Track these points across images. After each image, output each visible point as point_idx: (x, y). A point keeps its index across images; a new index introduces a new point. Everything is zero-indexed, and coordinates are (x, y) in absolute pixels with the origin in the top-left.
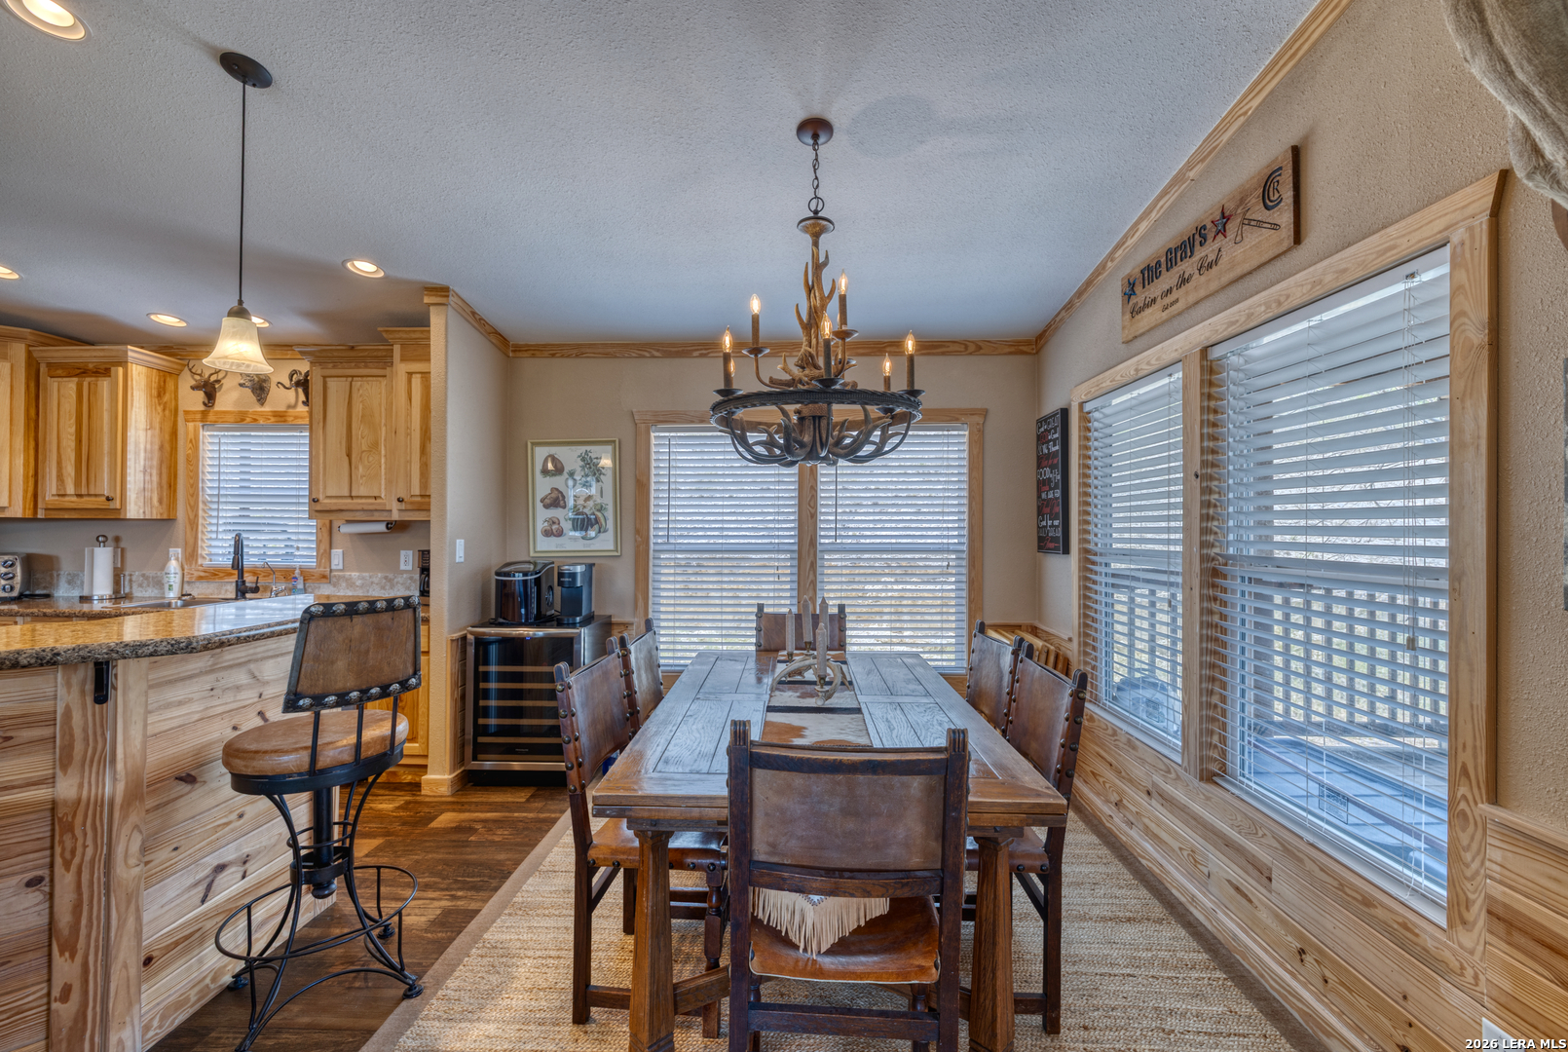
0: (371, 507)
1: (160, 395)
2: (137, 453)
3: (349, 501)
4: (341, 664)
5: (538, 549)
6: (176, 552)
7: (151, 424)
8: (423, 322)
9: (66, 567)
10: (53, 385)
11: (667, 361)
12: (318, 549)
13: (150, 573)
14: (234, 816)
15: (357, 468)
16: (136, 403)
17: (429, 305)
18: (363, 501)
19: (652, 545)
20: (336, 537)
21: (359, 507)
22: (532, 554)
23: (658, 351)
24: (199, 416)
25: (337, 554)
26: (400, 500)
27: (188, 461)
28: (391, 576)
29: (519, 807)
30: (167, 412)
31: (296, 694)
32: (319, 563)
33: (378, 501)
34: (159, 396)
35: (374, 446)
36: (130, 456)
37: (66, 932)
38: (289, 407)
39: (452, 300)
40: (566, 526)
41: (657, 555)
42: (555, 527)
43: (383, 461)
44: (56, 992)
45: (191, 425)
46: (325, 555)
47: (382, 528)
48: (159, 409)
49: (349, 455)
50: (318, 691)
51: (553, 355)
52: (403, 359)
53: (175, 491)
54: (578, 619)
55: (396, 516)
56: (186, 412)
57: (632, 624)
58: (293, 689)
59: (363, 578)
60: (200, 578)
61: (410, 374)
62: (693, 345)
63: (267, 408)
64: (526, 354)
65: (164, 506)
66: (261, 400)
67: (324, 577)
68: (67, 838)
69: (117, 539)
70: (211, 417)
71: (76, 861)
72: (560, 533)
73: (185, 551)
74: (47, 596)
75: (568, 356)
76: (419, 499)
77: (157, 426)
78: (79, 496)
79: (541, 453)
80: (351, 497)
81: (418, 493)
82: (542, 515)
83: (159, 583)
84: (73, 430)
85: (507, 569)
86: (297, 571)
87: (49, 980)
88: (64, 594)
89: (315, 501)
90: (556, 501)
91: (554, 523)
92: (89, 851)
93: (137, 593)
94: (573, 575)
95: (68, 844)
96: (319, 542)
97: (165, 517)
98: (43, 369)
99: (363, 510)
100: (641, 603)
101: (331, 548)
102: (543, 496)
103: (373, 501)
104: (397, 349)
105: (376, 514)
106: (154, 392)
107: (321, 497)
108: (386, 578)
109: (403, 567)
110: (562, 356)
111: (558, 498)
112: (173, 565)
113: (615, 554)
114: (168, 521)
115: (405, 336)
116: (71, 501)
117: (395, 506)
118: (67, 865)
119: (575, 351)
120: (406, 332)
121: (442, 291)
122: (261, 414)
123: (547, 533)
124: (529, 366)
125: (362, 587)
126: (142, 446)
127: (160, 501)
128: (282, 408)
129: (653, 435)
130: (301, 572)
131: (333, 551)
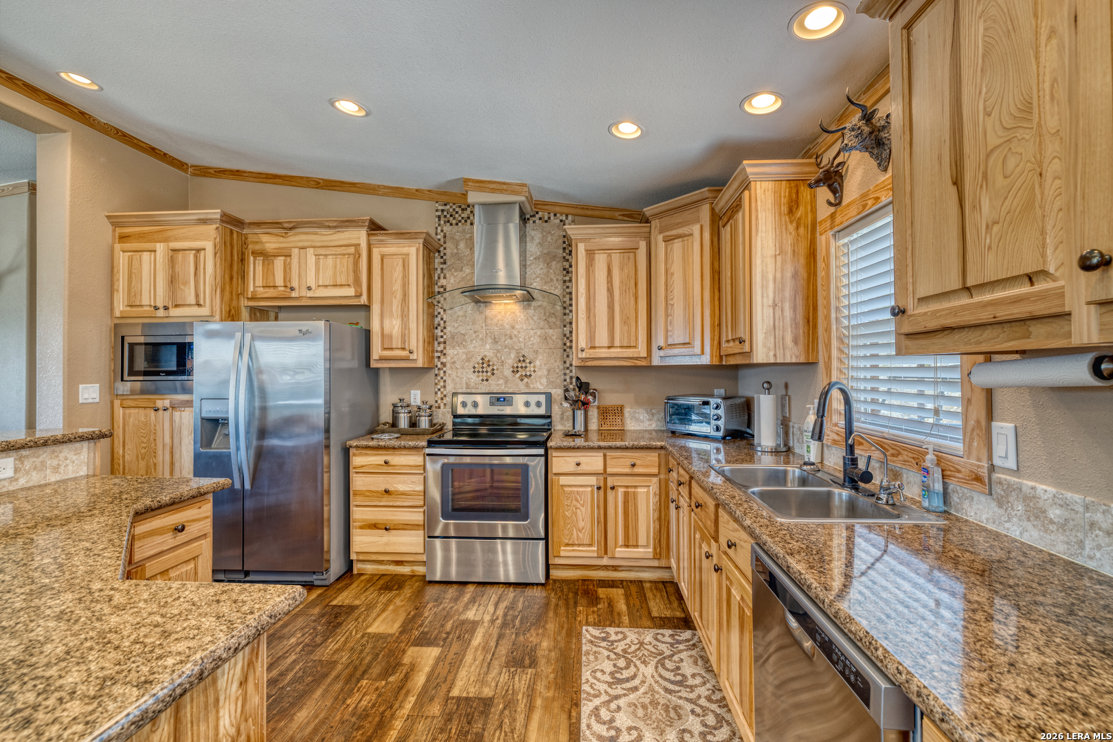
1: (792, 209)
2: (764, 287)
3: (965, 300)
7: (781, 248)
10: (723, 233)
12: (965, 415)
15: (977, 207)
16: (762, 227)
21: (985, 316)
24: (829, 223)
25: (1003, 429)
27: (822, 285)
30: (802, 230)
32: (968, 447)
33: (1041, 286)
34: (791, 211)
36: (758, 289)
45: (823, 237)
46: (979, 432)
48: (791, 228)
49: (957, 182)
53: (815, 327)
56: (821, 223)
59: (1066, 505)
65: (801, 346)
67: (978, 479)
70: (841, 218)
77: (789, 250)
78: (733, 340)
80: (967, 290)
86: (930, 457)
89: (902, 312)
96: (965, 400)
97: (802, 360)
98: (721, 222)
101: (990, 416)
103: (1025, 289)
106: (785, 209)
107: (909, 302)
114: (807, 365)
116: (730, 346)
117: (1078, 290)
125: (1063, 526)
126: (771, 277)
127: (796, 341)
130: (939, 461)
131: (996, 425)
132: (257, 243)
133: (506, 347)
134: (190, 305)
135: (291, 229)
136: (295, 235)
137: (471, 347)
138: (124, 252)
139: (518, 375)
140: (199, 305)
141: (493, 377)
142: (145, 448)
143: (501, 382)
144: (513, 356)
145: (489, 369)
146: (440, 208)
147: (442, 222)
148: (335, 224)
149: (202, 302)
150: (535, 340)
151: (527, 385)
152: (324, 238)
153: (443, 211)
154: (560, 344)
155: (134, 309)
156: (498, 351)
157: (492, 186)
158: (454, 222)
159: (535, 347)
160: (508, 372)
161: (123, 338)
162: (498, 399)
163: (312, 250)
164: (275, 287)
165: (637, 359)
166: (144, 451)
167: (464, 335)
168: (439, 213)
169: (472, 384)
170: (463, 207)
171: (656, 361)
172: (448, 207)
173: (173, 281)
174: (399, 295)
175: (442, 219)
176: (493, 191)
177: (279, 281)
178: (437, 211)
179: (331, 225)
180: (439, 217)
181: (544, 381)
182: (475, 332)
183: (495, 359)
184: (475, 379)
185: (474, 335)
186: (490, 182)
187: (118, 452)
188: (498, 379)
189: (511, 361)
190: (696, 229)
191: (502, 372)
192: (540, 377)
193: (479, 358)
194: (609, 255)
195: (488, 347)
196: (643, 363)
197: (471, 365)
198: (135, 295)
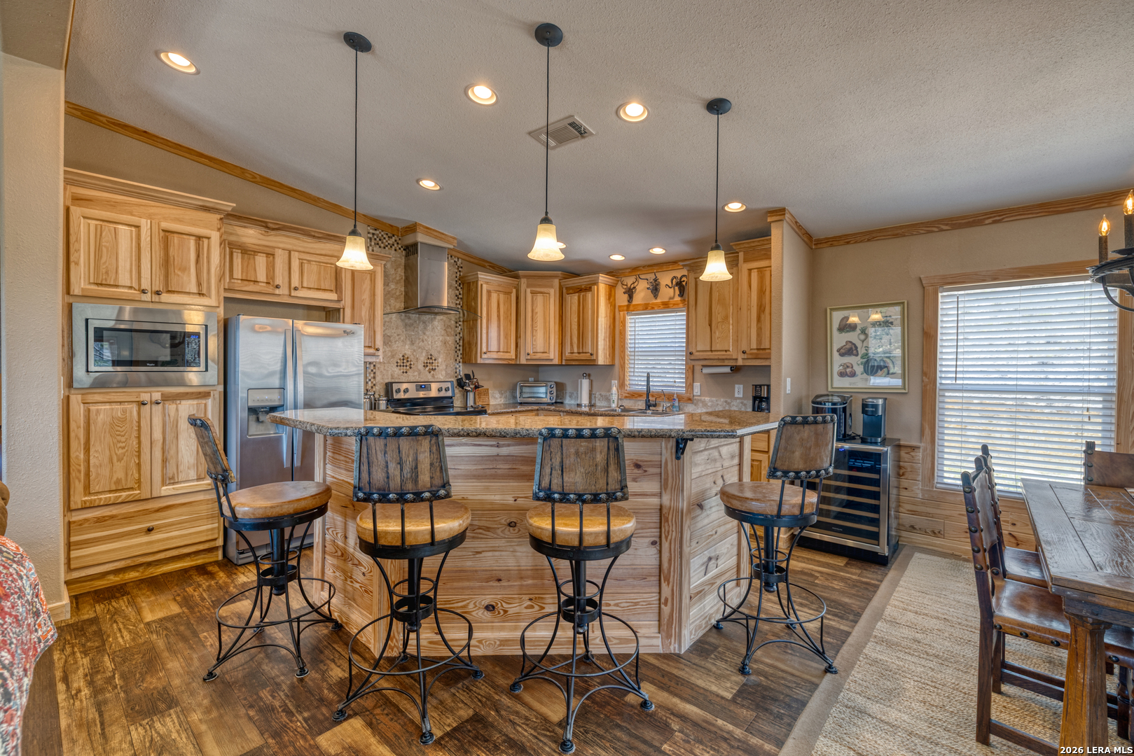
0: (724, 357)
3: (710, 353)
4: (797, 454)
5: (834, 386)
6: (615, 382)
8: (765, 233)
9: (569, 389)
10: (568, 297)
11: (956, 232)
12: (686, 383)
13: (603, 393)
14: (714, 532)
15: (715, 333)
16: (602, 304)
17: (770, 223)
18: (719, 353)
19: (938, 385)
20: (697, 375)
21: (716, 357)
22: (830, 389)
23: (947, 225)
24: (625, 308)
25: (697, 385)
26: (744, 352)
27: (621, 333)
28: (729, 401)
29: (840, 570)
30: (612, 307)
31: (774, 468)
32: (687, 391)
33: (728, 353)
34: (610, 298)
35: (726, 318)
36: (599, 331)
37: (666, 571)
38: (670, 298)
39: (787, 216)
40: (859, 369)
41: (941, 393)
42: (848, 370)
43: (731, 327)
44: (663, 600)
45: (622, 313)
46: (690, 386)
47: (727, 370)
49: (710, 325)
50: (785, 468)
51: (848, 243)
52: (746, 261)
53: (615, 349)
54: (879, 440)
55: (740, 363)
56: (620, 306)
57: (919, 448)
58: (772, 466)
59: (712, 401)
60: (626, 397)
61: (750, 270)
62: (986, 214)
63: (659, 301)
64: (825, 245)
65: (611, 358)
66: (656, 296)
67: (690, 399)
68: (666, 524)
69: (589, 375)
70: (631, 308)
71: (669, 537)
72: (853, 375)
73: (619, 381)
74: (562, 403)
75: (861, 242)
76: (756, 351)
78: (579, 353)
79: (837, 317)
80: (711, 351)
81: (755, 347)
82: (838, 362)
83: (608, 399)
84: (576, 320)
85: (819, 400)
86: (675, 395)
87: (660, 593)
88: (569, 402)
89: (691, 354)
90: (850, 350)
91: (848, 367)
92: (674, 533)
93: (598, 404)
94: (876, 406)
95: (667, 528)
96: (687, 378)
97: (611, 363)
98: (564, 291)
99: (719, 359)
100: (927, 431)
101: (693, 381)
102: (839, 347)
103: (724, 353)
104: (741, 255)
105: (726, 361)
106: (608, 296)
107: (694, 351)
108: (726, 402)
109: (736, 395)
110: (855, 242)
111: (851, 348)
112: (614, 390)
113: (904, 391)
114: (612, 366)
115: (747, 246)
116: (576, 356)
117: (740, 357)
118: (666, 538)
119: (867, 237)
120: (748, 243)
121: (780, 212)
122: (656, 304)
123: (842, 374)
124: (828, 253)
125: (711, 406)
127: (610, 355)
128: (667, 300)
129: (940, 294)
130: (678, 396)
131: (695, 384)
132: (231, 234)
133: (419, 348)
134: (189, 293)
135: (273, 229)
136: (276, 235)
137: (395, 347)
138: (84, 217)
139: (427, 369)
140: (200, 294)
141: (411, 370)
142: (123, 448)
143: (416, 373)
144: (424, 354)
145: (408, 364)
146: (371, 231)
147: (373, 244)
148: (320, 236)
149: (204, 291)
150: (439, 344)
151: (433, 376)
152: (306, 245)
153: (373, 234)
154: (453, 348)
155: (101, 288)
156: (414, 351)
157: (436, 234)
158: (382, 245)
159: (439, 349)
160: (420, 366)
161: (87, 320)
162: (421, 386)
163: (297, 254)
164: (256, 282)
165: (509, 359)
166: (121, 451)
167: (389, 337)
168: (370, 236)
169: (396, 376)
170: (389, 235)
171: (523, 361)
172: (378, 232)
173: (167, 263)
174: (367, 303)
175: (373, 241)
176: (436, 237)
177: (262, 277)
178: (369, 233)
179: (317, 235)
180: (371, 239)
181: (444, 373)
182: (398, 335)
183: (412, 356)
184: (397, 371)
185: (397, 338)
186: (434, 230)
187: (77, 457)
188: (414, 371)
189: (423, 358)
190: (552, 291)
191: (417, 366)
192: (441, 370)
193: (401, 355)
194: (498, 295)
195: (407, 347)
196: (513, 363)
197: (395, 360)
198: (107, 273)
